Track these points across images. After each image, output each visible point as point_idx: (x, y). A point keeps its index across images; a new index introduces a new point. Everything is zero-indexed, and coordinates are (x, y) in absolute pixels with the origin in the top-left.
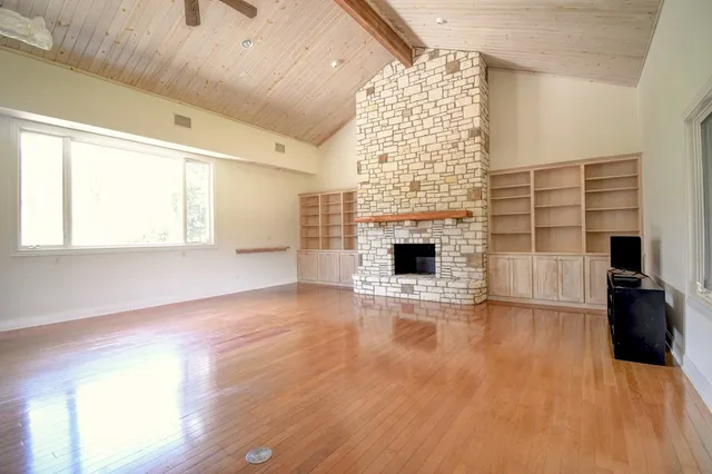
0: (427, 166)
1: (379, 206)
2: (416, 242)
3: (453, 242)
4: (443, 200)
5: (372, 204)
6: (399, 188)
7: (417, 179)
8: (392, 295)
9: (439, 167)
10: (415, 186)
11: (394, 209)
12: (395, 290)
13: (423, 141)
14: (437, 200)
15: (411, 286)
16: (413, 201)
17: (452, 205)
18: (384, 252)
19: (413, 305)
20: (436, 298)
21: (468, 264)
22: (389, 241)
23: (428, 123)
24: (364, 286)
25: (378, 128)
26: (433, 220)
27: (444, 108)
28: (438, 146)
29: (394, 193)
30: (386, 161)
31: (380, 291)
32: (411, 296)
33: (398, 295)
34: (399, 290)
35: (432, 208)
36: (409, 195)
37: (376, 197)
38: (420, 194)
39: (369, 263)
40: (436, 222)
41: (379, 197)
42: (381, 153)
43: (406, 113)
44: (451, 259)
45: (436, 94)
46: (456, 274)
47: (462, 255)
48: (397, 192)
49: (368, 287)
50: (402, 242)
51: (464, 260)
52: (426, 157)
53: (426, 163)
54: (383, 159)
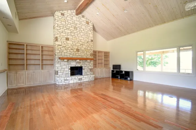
0: (81, 45)
1: (65, 54)
2: (78, 66)
3: (87, 66)
4: (85, 55)
5: (62, 53)
6: (73, 50)
7: (78, 48)
8: (76, 82)
9: (84, 47)
10: (78, 50)
11: (71, 56)
12: (76, 80)
13: (80, 38)
14: (84, 55)
15: (81, 78)
16: (77, 54)
17: (87, 57)
18: (67, 69)
19: (82, 84)
20: (88, 80)
21: (90, 71)
22: (69, 66)
23: (82, 34)
24: (65, 81)
25: (66, 28)
26: (82, 60)
27: (85, 32)
28: (84, 41)
29: (71, 51)
30: (68, 40)
31: (71, 82)
32: (81, 81)
33: (77, 82)
34: (78, 80)
35: (82, 57)
36: (76, 52)
37: (64, 51)
38: (79, 53)
39: (61, 74)
40: (83, 61)
41: (65, 51)
42: (67, 37)
43: (75, 28)
44: (87, 70)
45: (84, 27)
46: (88, 74)
47: (89, 69)
48: (72, 51)
49: (67, 81)
50: (74, 66)
51: (89, 70)
52: (81, 43)
53: (81, 44)
54: (67, 39)
